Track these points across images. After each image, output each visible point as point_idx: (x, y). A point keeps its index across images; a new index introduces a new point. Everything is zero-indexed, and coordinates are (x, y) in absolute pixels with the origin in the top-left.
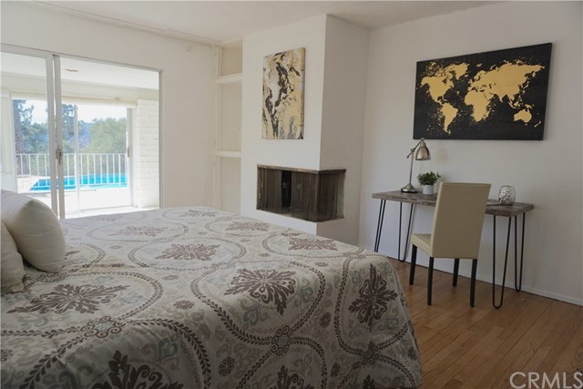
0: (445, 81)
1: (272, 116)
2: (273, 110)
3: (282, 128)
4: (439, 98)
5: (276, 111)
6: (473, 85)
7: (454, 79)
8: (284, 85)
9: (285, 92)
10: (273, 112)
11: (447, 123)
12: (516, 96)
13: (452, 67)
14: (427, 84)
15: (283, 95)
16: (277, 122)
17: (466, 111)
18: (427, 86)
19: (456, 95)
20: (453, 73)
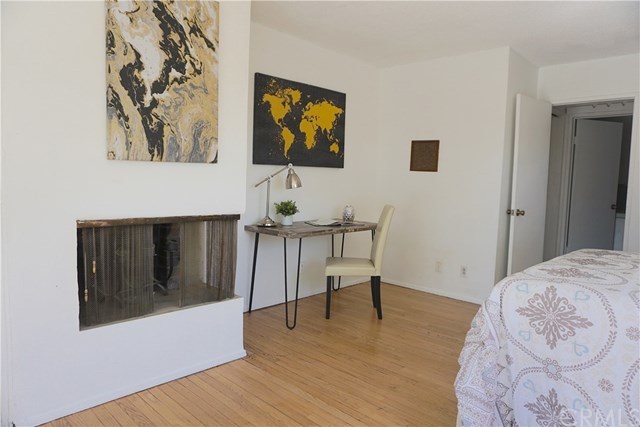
0: (284, 104)
1: (146, 113)
2: (148, 99)
3: (173, 140)
4: (280, 120)
5: (154, 103)
6: (306, 114)
7: (291, 103)
8: (176, 55)
9: (181, 68)
10: (147, 105)
11: (287, 148)
12: (331, 130)
13: (289, 91)
14: (268, 102)
15: (174, 74)
16: (161, 125)
17: (300, 137)
18: (268, 105)
19: (293, 121)
20: (290, 96)
